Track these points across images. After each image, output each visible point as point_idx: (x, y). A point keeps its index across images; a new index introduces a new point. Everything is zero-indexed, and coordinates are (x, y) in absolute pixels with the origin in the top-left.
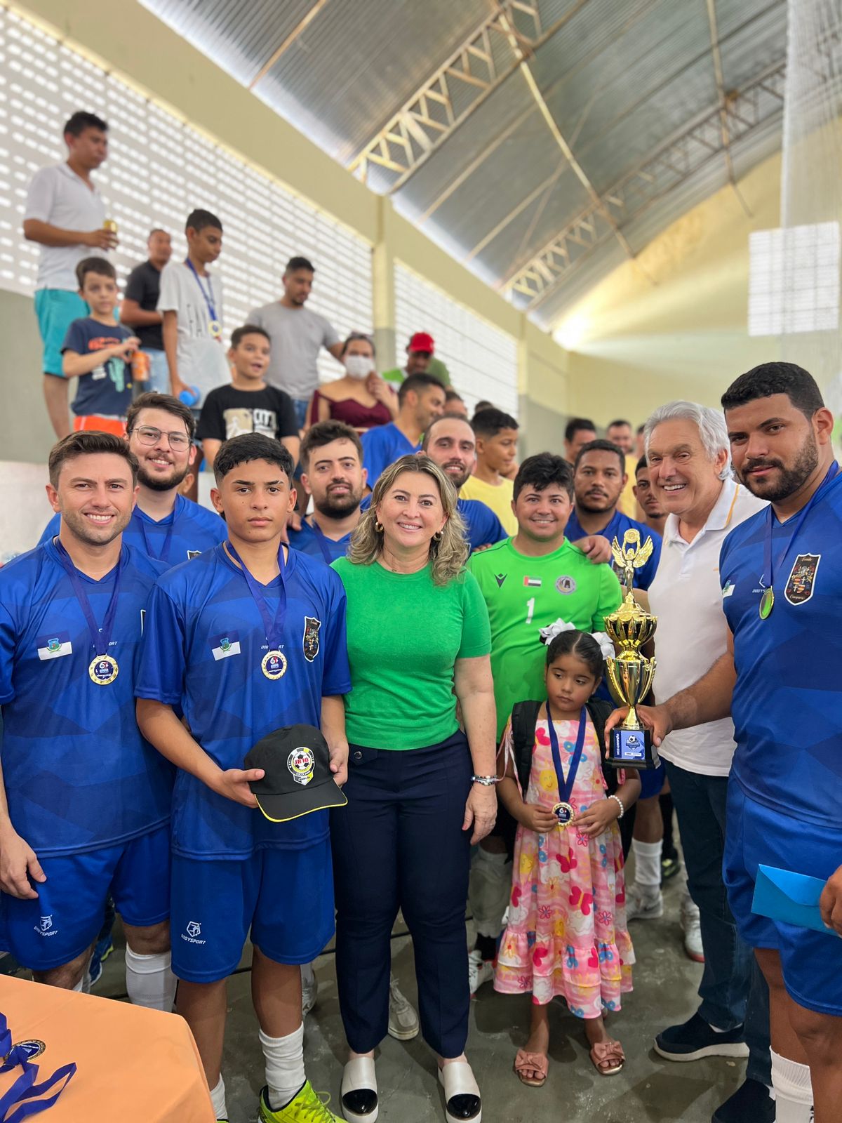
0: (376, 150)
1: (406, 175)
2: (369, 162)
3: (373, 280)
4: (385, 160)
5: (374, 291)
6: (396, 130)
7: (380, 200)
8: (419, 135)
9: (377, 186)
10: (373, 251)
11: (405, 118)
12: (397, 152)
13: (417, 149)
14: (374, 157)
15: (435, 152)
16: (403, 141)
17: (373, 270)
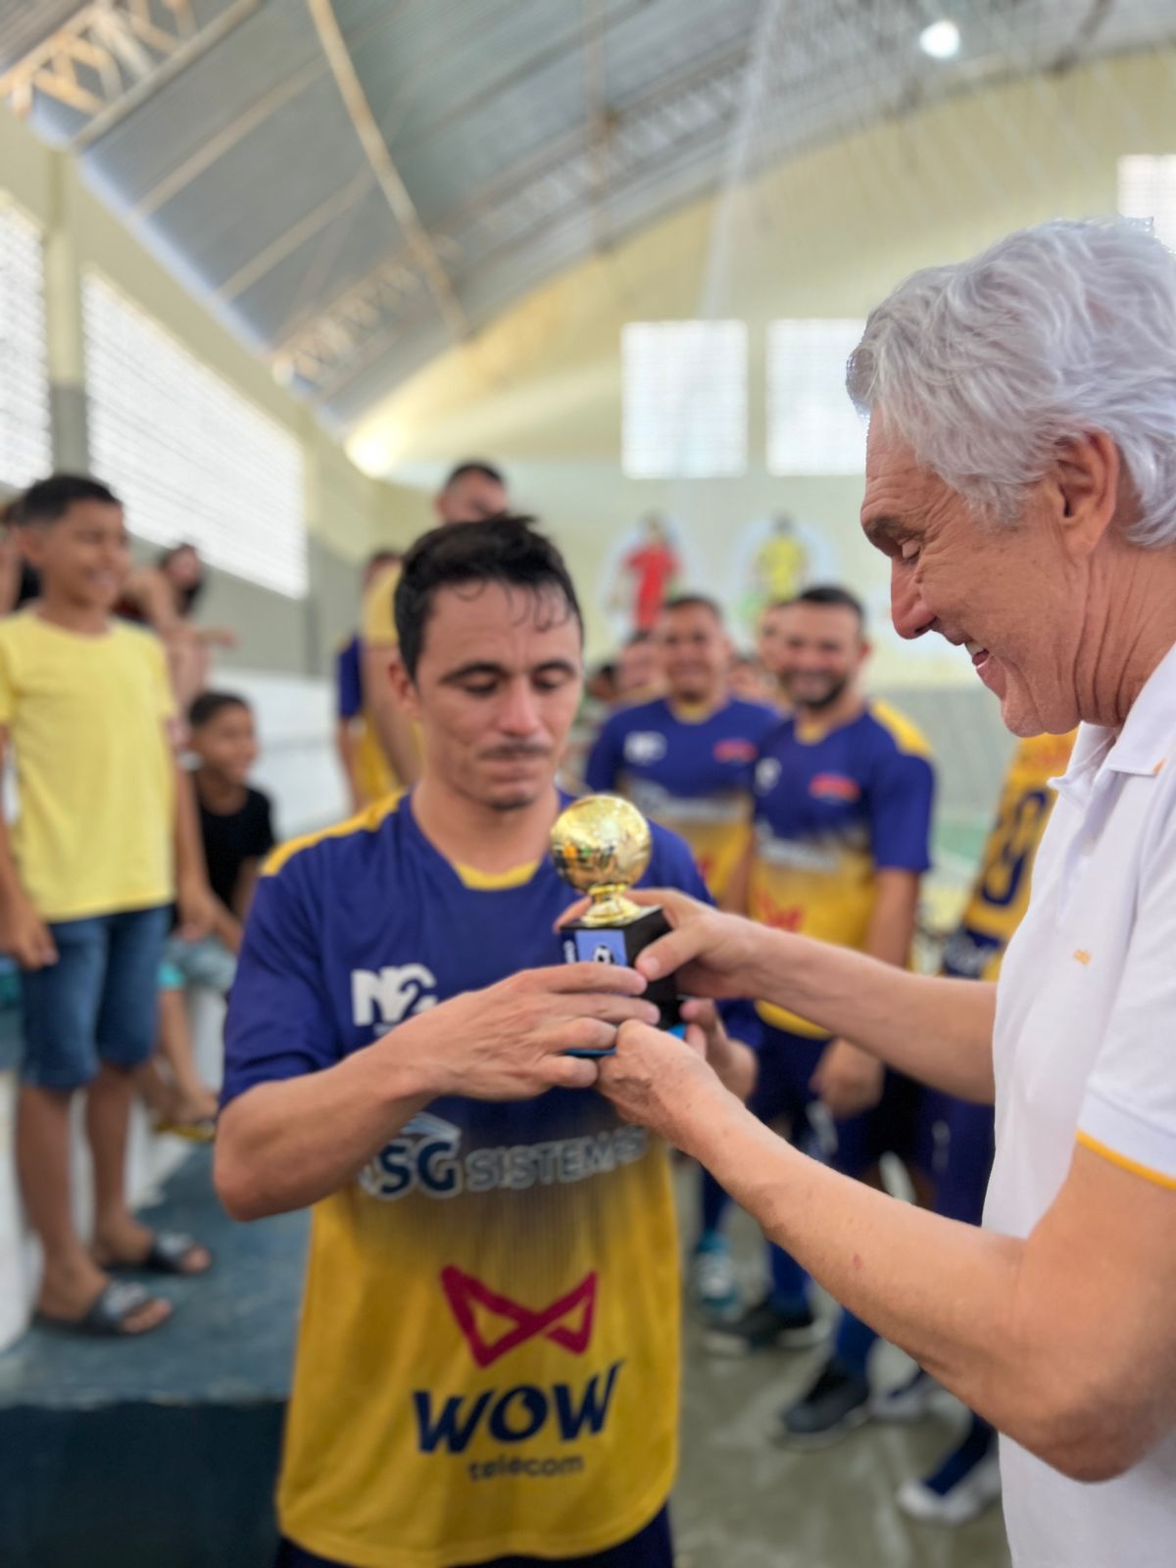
0: (48, 65)
1: (104, 117)
2: (36, 92)
3: (45, 294)
4: (64, 86)
5: (48, 312)
6: (85, 34)
7: (55, 159)
8: (130, 52)
9: (48, 133)
10: (45, 243)
11: (103, 19)
12: (87, 76)
13: (126, 77)
14: (46, 82)
15: (158, 90)
16: (96, 57)
17: (46, 273)
